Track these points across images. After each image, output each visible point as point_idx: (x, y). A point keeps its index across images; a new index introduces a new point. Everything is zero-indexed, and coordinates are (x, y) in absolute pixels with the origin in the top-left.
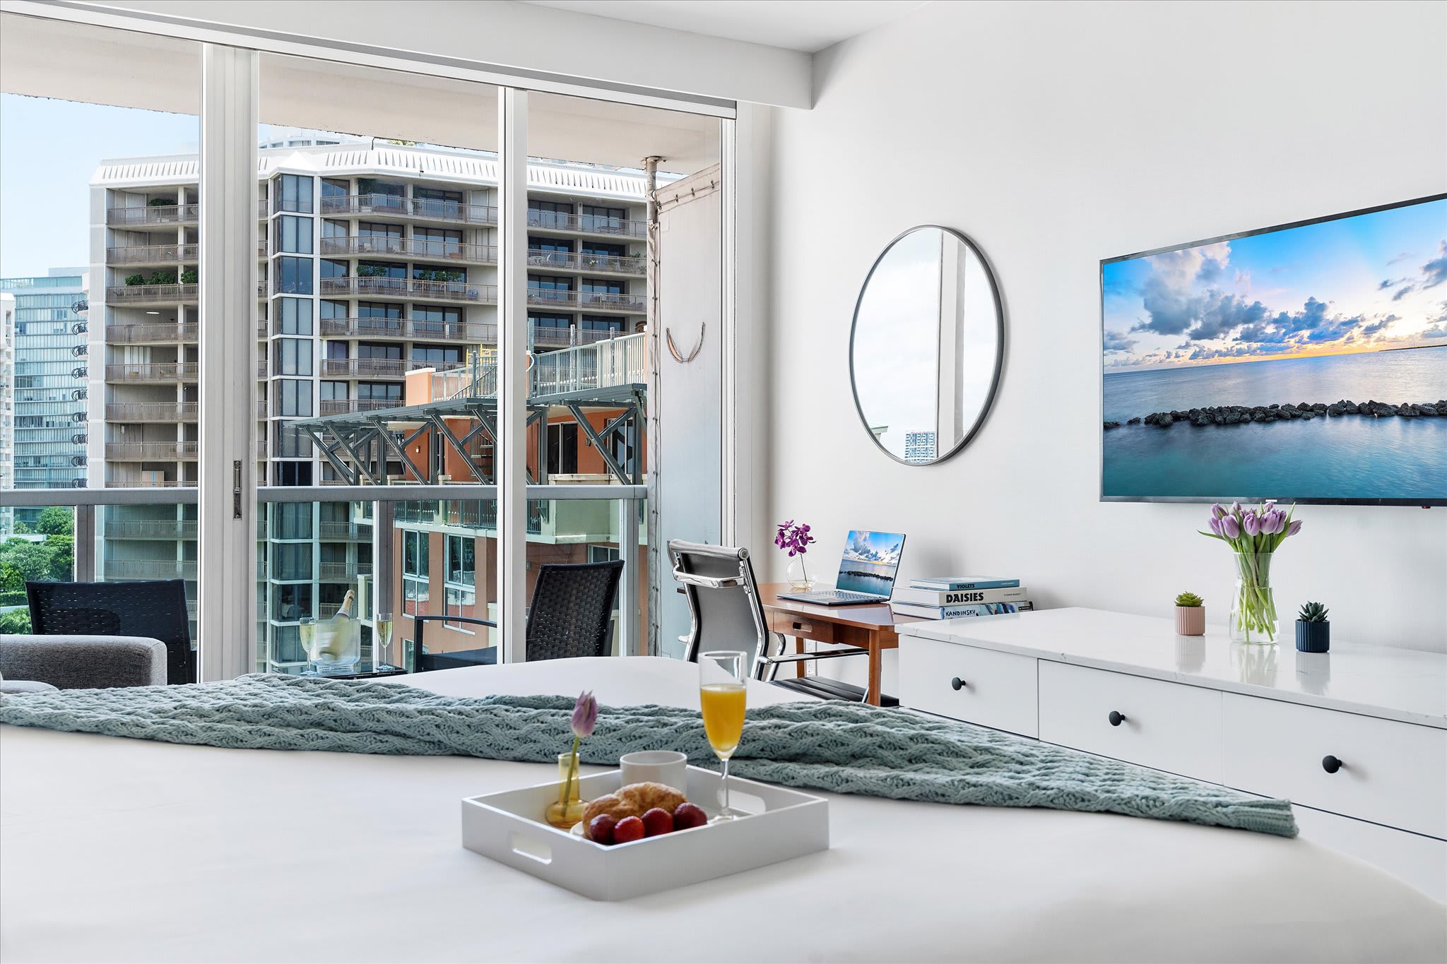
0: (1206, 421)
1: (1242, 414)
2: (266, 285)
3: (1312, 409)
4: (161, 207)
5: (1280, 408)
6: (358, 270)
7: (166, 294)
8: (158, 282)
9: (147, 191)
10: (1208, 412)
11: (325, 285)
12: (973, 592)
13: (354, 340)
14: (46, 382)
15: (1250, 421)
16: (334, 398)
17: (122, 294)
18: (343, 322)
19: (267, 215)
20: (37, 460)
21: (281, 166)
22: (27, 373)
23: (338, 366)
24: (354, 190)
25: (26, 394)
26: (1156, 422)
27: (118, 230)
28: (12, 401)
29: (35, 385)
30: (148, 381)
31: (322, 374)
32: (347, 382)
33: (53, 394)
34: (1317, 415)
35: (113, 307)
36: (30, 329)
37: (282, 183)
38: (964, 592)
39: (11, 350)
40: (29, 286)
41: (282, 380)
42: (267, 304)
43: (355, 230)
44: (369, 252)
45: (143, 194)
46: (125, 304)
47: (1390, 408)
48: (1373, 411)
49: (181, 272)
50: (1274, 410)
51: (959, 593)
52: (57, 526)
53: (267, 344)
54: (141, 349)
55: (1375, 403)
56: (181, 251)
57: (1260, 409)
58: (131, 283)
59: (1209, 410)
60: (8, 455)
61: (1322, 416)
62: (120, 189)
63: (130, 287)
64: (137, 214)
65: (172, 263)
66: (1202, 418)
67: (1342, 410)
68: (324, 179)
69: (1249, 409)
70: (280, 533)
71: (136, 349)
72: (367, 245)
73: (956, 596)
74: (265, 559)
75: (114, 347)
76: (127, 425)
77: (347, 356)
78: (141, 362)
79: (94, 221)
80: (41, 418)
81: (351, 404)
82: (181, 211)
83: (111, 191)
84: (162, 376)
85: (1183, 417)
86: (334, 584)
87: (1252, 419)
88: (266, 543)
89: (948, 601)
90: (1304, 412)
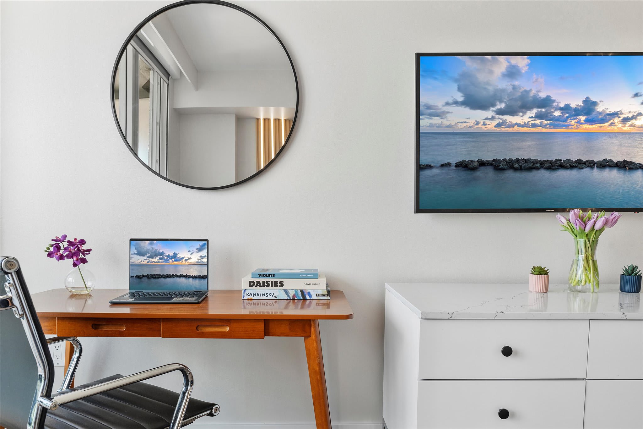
0: (506, 167)
1: (534, 164)
3: (585, 163)
5: (562, 161)
10: (508, 161)
12: (274, 280)
15: (540, 168)
26: (464, 166)
34: (588, 166)
38: (266, 280)
47: (636, 165)
50: (558, 162)
51: (261, 280)
55: (627, 161)
57: (548, 161)
59: (509, 160)
66: (503, 165)
69: (540, 161)
73: (258, 283)
85: (487, 164)
87: (542, 167)
89: (250, 286)
90: (579, 164)
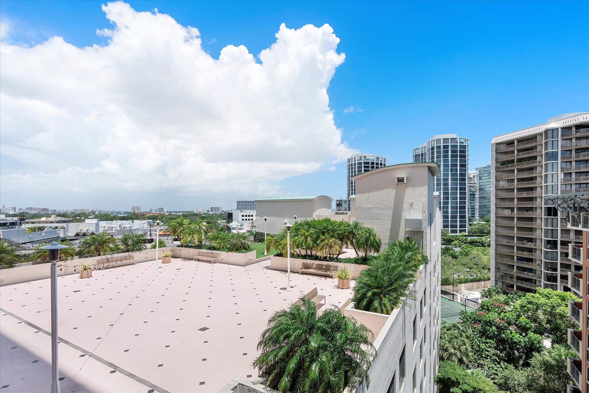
2: (542, 160)
4: (510, 145)
6: (575, 152)
7: (511, 166)
8: (509, 164)
9: (506, 142)
11: (562, 158)
13: (574, 172)
14: (486, 189)
16: (566, 189)
17: (499, 168)
18: (570, 167)
19: (542, 142)
20: (484, 206)
21: (547, 127)
22: (482, 187)
23: (568, 180)
24: (574, 129)
25: (482, 192)
27: (498, 153)
28: (478, 194)
29: (484, 190)
30: (506, 188)
31: (561, 182)
32: (571, 184)
33: (488, 192)
35: (497, 171)
36: (482, 178)
37: (547, 133)
39: (478, 183)
40: (482, 169)
41: (547, 185)
42: (542, 165)
43: (574, 141)
44: (579, 146)
45: (505, 143)
46: (500, 170)
49: (516, 160)
52: (488, 220)
53: (542, 176)
54: (505, 180)
56: (516, 155)
58: (501, 165)
60: (477, 205)
62: (499, 143)
63: (501, 166)
64: (504, 148)
65: (513, 158)
68: (562, 128)
70: (546, 226)
71: (503, 180)
72: (579, 144)
74: (542, 232)
75: (497, 180)
76: (501, 198)
77: (571, 177)
78: (505, 183)
79: (492, 151)
80: (485, 197)
81: (572, 190)
82: (516, 145)
83: (497, 144)
84: (510, 186)
86: (566, 241)
88: (542, 228)
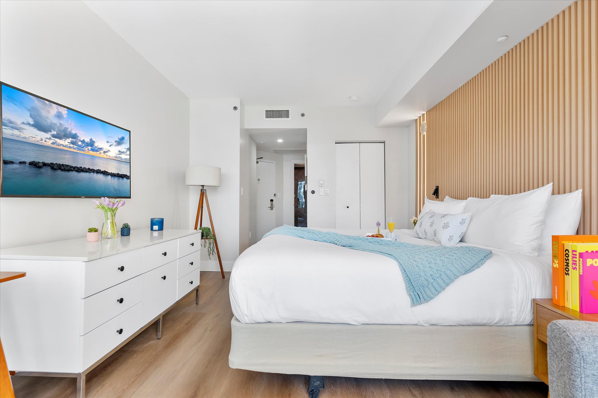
1: (71, 168)
3: (91, 170)
5: (82, 168)
10: (58, 165)
26: (34, 164)
34: (93, 172)
47: (108, 173)
48: (105, 173)
57: (76, 167)
61: (94, 172)
66: (56, 167)
67: (98, 172)
69: (73, 167)
85: (47, 165)
87: (74, 170)
90: (89, 171)
